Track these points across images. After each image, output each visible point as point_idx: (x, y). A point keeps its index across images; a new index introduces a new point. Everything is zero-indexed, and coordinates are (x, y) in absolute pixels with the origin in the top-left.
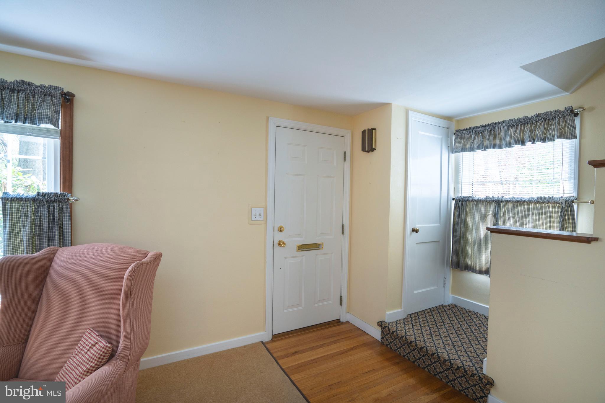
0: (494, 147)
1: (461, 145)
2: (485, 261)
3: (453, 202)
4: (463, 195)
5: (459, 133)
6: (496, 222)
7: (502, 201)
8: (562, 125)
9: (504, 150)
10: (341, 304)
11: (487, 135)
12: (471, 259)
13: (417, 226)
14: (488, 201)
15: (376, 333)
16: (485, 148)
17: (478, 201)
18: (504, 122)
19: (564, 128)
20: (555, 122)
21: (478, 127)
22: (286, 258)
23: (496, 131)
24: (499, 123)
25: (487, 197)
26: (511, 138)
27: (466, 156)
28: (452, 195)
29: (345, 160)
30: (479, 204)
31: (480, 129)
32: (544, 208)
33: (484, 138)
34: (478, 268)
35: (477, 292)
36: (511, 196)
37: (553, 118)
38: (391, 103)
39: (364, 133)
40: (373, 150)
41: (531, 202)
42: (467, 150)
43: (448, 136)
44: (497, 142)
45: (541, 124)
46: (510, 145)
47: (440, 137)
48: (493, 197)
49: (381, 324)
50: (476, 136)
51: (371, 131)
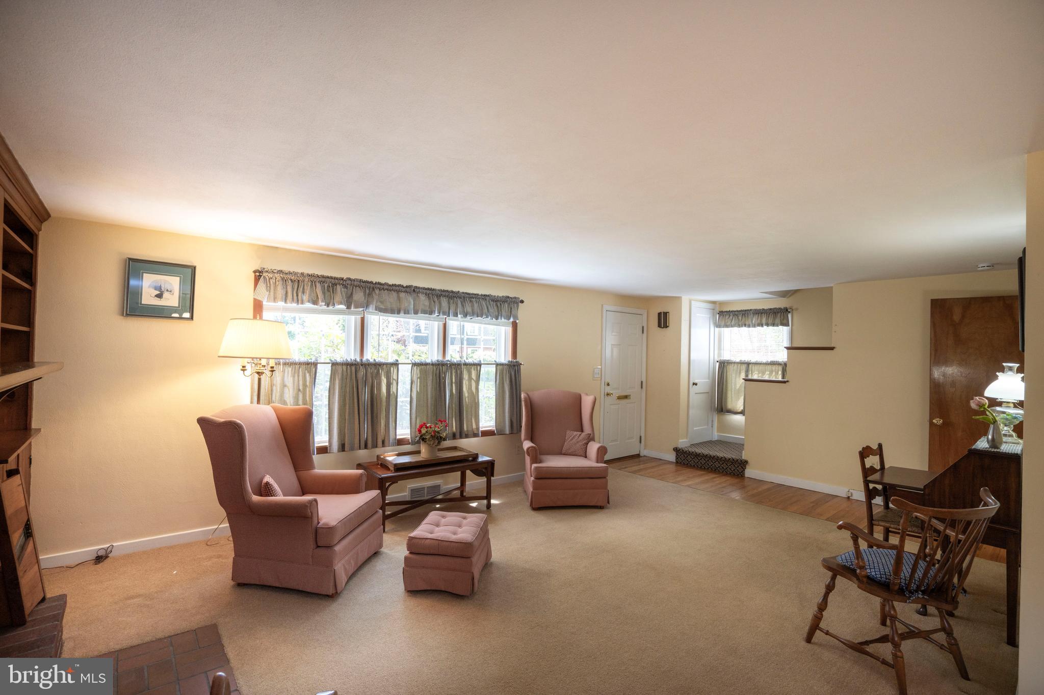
0: (745, 326)
1: (723, 322)
2: (740, 406)
3: (718, 364)
4: (724, 359)
5: (721, 313)
6: (747, 376)
7: (750, 363)
8: (782, 317)
9: (751, 329)
10: (640, 442)
11: (740, 318)
12: (730, 405)
13: (696, 381)
14: (742, 363)
15: (672, 457)
16: (739, 326)
17: (735, 363)
18: (751, 310)
19: (783, 319)
20: (779, 315)
21: (735, 311)
22: (611, 405)
23: (746, 315)
24: (748, 310)
25: (741, 361)
26: (755, 322)
27: (726, 331)
28: (717, 359)
29: (643, 333)
30: (736, 365)
31: (736, 313)
32: (774, 367)
33: (739, 319)
34: (735, 411)
35: (733, 428)
36: (756, 360)
37: (778, 312)
38: (681, 297)
39: (659, 314)
40: (666, 326)
41: (767, 364)
42: (727, 326)
43: (714, 315)
44: (747, 323)
45: (771, 315)
46: (754, 326)
47: (709, 316)
48: (745, 361)
49: (676, 450)
50: (733, 318)
51: (666, 314)
